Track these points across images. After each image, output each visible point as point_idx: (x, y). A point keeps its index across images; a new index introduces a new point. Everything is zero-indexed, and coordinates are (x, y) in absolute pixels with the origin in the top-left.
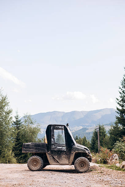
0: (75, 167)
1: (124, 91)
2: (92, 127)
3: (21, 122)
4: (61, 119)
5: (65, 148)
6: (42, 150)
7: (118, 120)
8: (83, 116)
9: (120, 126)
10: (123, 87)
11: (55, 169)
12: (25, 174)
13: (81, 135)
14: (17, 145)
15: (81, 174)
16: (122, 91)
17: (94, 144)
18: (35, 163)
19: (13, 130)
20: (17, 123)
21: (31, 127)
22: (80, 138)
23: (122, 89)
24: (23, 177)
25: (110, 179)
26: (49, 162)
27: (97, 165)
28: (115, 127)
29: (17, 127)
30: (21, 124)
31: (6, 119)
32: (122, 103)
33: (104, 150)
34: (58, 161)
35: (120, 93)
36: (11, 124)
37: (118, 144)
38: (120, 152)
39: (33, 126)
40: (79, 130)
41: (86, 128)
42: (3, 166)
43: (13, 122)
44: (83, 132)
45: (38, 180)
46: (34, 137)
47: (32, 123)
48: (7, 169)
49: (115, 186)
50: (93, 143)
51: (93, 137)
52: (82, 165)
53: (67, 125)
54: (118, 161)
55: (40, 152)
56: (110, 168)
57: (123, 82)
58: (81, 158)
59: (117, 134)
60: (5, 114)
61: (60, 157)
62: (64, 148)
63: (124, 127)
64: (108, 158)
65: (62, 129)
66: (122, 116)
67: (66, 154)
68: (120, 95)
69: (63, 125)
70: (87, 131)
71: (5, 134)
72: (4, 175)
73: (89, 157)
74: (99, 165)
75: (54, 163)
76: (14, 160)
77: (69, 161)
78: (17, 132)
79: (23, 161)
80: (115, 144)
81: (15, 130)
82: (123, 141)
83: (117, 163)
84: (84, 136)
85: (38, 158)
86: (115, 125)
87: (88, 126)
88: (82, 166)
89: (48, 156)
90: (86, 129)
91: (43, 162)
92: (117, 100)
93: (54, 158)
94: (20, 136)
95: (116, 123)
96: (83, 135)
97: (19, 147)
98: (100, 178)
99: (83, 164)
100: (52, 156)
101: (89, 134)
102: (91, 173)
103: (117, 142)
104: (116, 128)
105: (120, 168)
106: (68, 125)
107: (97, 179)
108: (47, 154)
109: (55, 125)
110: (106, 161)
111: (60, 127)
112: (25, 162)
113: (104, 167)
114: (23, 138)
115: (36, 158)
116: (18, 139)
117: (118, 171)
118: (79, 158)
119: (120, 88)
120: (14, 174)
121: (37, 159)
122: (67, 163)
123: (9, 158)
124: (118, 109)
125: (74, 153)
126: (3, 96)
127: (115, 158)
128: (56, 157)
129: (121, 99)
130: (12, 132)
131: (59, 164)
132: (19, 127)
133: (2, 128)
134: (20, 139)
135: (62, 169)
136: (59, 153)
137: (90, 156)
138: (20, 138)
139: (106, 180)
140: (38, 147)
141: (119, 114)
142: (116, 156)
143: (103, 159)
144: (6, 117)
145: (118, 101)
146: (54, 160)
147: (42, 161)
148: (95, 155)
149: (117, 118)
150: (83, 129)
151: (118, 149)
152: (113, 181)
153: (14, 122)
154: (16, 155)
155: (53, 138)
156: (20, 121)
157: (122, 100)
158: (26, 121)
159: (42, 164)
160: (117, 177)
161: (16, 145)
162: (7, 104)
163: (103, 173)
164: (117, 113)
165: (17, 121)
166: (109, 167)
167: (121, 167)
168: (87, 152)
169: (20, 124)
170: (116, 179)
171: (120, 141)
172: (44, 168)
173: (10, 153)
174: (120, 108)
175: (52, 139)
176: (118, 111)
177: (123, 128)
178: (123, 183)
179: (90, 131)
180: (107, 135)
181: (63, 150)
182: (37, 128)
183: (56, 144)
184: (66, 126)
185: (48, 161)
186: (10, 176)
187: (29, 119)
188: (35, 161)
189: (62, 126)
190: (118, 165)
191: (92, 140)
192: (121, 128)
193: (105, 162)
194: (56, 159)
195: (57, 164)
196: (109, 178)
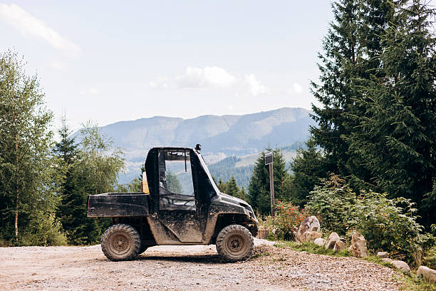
0: (219, 249)
1: (330, 64)
2: (249, 155)
3: (74, 144)
4: (173, 137)
5: (193, 203)
6: (136, 209)
7: (315, 135)
8: (228, 129)
9: (321, 152)
10: (328, 55)
11: (169, 254)
12: (97, 267)
13: (224, 174)
14: (67, 201)
15: (233, 264)
16: (325, 63)
17: (256, 194)
18: (120, 243)
19: (57, 166)
20: (65, 147)
21: (100, 157)
22: (220, 182)
23: (326, 58)
24: (93, 275)
25: (305, 274)
26: (153, 239)
27: (270, 243)
28: (308, 154)
29: (65, 157)
30: (75, 149)
31: (37, 138)
32: (326, 95)
33: (285, 208)
34: (176, 237)
35: (321, 68)
36: (50, 150)
37: (318, 192)
38: (324, 211)
39: (106, 154)
40: (218, 164)
41: (235, 158)
42: (38, 252)
43: (54, 145)
44: (227, 168)
45: (131, 281)
46: (108, 181)
47: (102, 146)
48: (50, 257)
49: (316, 289)
50: (252, 193)
51: (253, 178)
52: (236, 244)
53: (198, 148)
54: (319, 233)
55: (132, 214)
56: (300, 249)
57: (329, 41)
58: (233, 226)
59: (313, 171)
60: (33, 125)
61: (180, 227)
62: (192, 205)
63: (329, 152)
64: (295, 227)
65: (185, 158)
66: (326, 127)
67: (197, 219)
68: (322, 74)
69: (189, 149)
70: (238, 165)
71: (36, 175)
72: (45, 272)
73: (250, 225)
74: (274, 243)
75: (168, 242)
76: (62, 237)
77: (203, 234)
78: (66, 168)
79: (85, 240)
80: (312, 192)
81: (62, 164)
82: (329, 187)
83: (318, 237)
84: (231, 176)
85: (129, 229)
86: (306, 149)
87: (240, 152)
88: (234, 247)
89: (152, 225)
90: (236, 160)
91: (141, 238)
92: (312, 87)
93: (166, 229)
94: (75, 180)
95: (310, 145)
96: (229, 175)
97: (72, 207)
98: (280, 272)
99: (237, 241)
100: (162, 225)
101: (243, 171)
102: (257, 262)
103: (316, 187)
104: (310, 156)
105: (324, 248)
106: (200, 149)
107: (274, 274)
108: (149, 219)
109: (169, 149)
110: (290, 232)
111: (179, 154)
112: (89, 242)
113: (286, 248)
114: (81, 185)
115: (121, 231)
116: (68, 188)
117: (321, 256)
118: (228, 228)
119: (321, 57)
120: (71, 269)
121: (124, 232)
122: (200, 240)
123: (49, 234)
124: (315, 109)
125: (216, 216)
126: (26, 80)
127: (313, 226)
128: (171, 227)
129: (323, 84)
130: (55, 168)
131: (178, 242)
132: (70, 155)
133: (28, 158)
134: (73, 188)
135: (186, 254)
136: (180, 215)
137: (255, 223)
138: (73, 184)
139: (294, 276)
140: (126, 204)
141: (319, 122)
142: (315, 221)
143: (283, 230)
144: (37, 132)
145: (315, 90)
146: (167, 234)
147: (138, 236)
148: (263, 220)
149: (314, 131)
150: (227, 159)
151: (317, 205)
152: (311, 279)
153: (58, 145)
154: (66, 226)
155: (162, 181)
156: (72, 142)
157: (326, 86)
158: (87, 143)
159: (136, 242)
160: (319, 270)
161: (64, 202)
162: (38, 99)
163: (285, 260)
164: (314, 118)
165: (64, 142)
166: (297, 247)
167: (327, 247)
168: (247, 212)
169: (72, 149)
170: (317, 274)
171: (323, 186)
172: (143, 254)
173: (50, 221)
174: (321, 106)
175: (161, 183)
176: (316, 115)
177: (327, 156)
178: (334, 282)
179: (245, 165)
180: (288, 172)
181: (188, 209)
182: (115, 159)
183: (170, 195)
184: (194, 150)
185: (153, 235)
186: (61, 273)
187: (94, 137)
188: (120, 236)
189: (184, 150)
190: (319, 241)
191: (251, 185)
192: (323, 156)
193: (288, 236)
194: (171, 232)
195: (176, 242)
196: (300, 273)
